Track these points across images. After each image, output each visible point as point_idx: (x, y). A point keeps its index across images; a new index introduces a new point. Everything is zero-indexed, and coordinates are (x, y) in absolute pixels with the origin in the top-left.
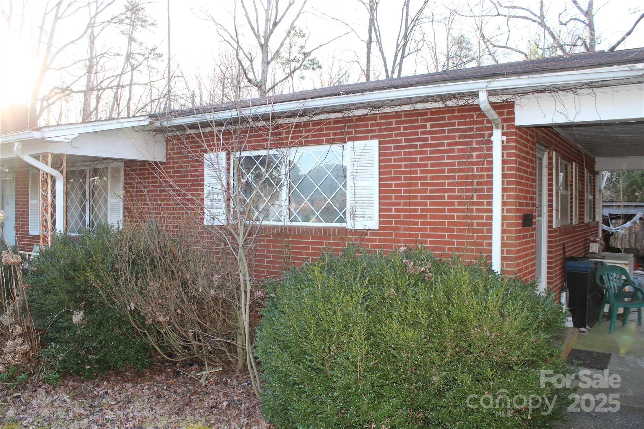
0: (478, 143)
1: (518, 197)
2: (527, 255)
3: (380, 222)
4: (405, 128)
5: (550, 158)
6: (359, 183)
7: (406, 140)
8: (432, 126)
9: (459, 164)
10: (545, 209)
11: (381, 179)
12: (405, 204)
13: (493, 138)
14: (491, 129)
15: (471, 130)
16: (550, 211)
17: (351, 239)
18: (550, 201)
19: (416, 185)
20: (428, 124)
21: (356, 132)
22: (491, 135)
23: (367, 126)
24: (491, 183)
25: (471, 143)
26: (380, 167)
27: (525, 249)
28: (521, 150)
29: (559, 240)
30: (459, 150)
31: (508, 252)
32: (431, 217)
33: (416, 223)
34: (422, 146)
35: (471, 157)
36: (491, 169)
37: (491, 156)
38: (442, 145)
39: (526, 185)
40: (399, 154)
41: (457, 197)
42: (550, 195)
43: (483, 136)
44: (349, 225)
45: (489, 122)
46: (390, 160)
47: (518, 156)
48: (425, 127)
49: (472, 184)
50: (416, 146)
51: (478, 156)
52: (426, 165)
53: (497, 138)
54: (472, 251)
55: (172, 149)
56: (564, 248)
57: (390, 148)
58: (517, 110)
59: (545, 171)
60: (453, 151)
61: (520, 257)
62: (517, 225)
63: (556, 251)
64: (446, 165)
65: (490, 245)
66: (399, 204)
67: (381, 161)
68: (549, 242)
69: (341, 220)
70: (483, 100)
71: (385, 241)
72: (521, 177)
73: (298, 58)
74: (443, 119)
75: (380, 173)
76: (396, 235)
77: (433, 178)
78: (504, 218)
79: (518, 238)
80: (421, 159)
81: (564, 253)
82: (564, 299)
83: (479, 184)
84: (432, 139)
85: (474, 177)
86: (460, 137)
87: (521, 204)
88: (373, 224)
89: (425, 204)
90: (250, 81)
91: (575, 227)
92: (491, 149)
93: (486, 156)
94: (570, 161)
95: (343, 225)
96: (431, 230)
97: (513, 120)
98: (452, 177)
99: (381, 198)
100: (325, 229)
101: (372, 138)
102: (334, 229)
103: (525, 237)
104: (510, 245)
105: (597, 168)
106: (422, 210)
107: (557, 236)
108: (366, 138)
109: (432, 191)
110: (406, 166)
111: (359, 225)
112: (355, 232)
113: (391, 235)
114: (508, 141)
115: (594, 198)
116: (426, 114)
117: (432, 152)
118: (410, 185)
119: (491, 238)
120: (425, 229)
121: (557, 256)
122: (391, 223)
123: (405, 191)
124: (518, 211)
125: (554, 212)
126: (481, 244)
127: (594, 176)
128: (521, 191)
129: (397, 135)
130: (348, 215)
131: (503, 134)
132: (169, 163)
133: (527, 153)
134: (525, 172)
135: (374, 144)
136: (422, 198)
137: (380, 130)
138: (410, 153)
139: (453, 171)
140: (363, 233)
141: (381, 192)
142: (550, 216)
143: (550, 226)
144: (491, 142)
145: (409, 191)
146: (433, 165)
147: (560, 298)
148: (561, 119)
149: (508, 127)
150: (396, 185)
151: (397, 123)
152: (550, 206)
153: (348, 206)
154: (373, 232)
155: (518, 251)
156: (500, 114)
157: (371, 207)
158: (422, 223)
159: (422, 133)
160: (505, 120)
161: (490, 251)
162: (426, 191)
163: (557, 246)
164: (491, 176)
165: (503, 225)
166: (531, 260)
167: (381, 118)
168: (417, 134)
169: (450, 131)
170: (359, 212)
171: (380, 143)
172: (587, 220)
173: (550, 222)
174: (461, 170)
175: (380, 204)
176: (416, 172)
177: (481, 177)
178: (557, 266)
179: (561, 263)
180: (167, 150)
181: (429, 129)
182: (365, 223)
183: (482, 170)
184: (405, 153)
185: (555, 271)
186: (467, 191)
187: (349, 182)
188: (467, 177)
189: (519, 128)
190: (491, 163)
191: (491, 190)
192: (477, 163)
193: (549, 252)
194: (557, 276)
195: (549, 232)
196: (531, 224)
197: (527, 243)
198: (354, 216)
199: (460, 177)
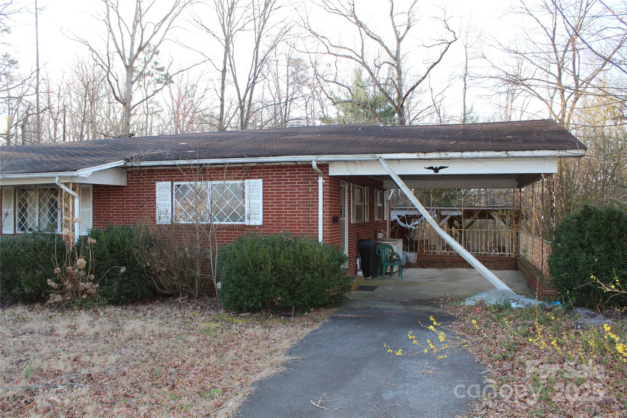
0: (312, 183)
1: (330, 209)
2: (335, 237)
3: (263, 221)
4: (276, 174)
5: (349, 187)
6: (252, 201)
7: (277, 180)
8: (290, 174)
9: (303, 193)
10: (347, 214)
11: (263, 199)
12: (276, 212)
13: (319, 181)
14: (318, 176)
15: (309, 176)
16: (349, 215)
17: (247, 231)
18: (349, 209)
19: (282, 203)
20: (288, 172)
21: (250, 175)
22: (318, 179)
23: (256, 172)
24: (318, 202)
25: (308, 183)
26: (263, 193)
27: (334, 234)
28: (332, 186)
29: (355, 230)
30: (303, 186)
31: (326, 234)
32: (289, 218)
33: (282, 221)
34: (285, 183)
35: (308, 189)
36: (318, 196)
37: (318, 189)
38: (295, 183)
39: (334, 203)
40: (273, 187)
41: (302, 209)
42: (349, 206)
43: (314, 179)
44: (247, 223)
45: (317, 173)
46: (268, 190)
47: (330, 189)
48: (286, 174)
49: (309, 202)
50: (281, 183)
51: (312, 189)
52: (287, 193)
53: (321, 181)
54: (309, 234)
55: (131, 178)
56: (358, 235)
57: (268, 184)
58: (330, 168)
59: (347, 194)
60: (300, 186)
61: (332, 237)
62: (330, 222)
63: (353, 236)
64: (297, 193)
65: (318, 231)
66: (273, 212)
67: (263, 190)
68: (349, 231)
69: (241, 221)
70: (314, 164)
71: (266, 231)
72: (332, 199)
73: (151, 73)
74: (295, 170)
75: (263, 196)
76: (272, 228)
77: (290, 199)
78: (324, 219)
79: (330, 228)
80: (284, 190)
81: (358, 238)
82: (358, 263)
83: (312, 202)
84: (290, 180)
85: (310, 199)
86: (303, 180)
87: (332, 212)
88: (260, 222)
89: (286, 212)
90: (117, 98)
91: (366, 223)
92: (318, 186)
93: (315, 189)
94: (364, 186)
95: (243, 223)
96: (289, 225)
97: (328, 172)
98: (300, 199)
99: (263, 209)
100: (233, 225)
101: (259, 178)
102: (239, 225)
103: (334, 227)
104: (327, 231)
105: (385, 187)
106: (285, 215)
107: (354, 228)
108: (256, 178)
109: (290, 206)
110: (277, 193)
111: (252, 223)
112: (250, 226)
113: (269, 228)
114: (326, 182)
115: (383, 206)
116: (287, 167)
117: (290, 186)
118: (278, 202)
119: (318, 228)
120: (286, 225)
121: (354, 239)
122: (269, 221)
123: (276, 206)
124: (330, 215)
125: (352, 215)
126: (314, 231)
127: (383, 192)
128: (332, 205)
129: (272, 177)
130: (246, 218)
131: (323, 179)
132: (130, 187)
133: (335, 187)
134: (334, 196)
135: (260, 181)
136: (285, 209)
137: (263, 174)
138: (279, 187)
139: (300, 196)
140: (254, 227)
141: (263, 206)
142: (350, 217)
143: (349, 223)
144: (318, 183)
145: (278, 206)
146: (290, 193)
147: (356, 262)
148: (348, 174)
149: (326, 176)
150: (271, 203)
151: (272, 171)
152: (349, 212)
153: (246, 213)
154: (260, 227)
155: (331, 234)
156: (321, 170)
157: (258, 213)
158: (285, 221)
159: (285, 177)
160: (324, 173)
161: (318, 234)
162: (287, 205)
163: (354, 233)
164: (318, 199)
165: (323, 222)
166: (338, 239)
167: (264, 168)
168: (282, 177)
169: (299, 176)
170: (252, 216)
171: (263, 181)
172: (376, 219)
173: (350, 220)
174: (304, 196)
175: (263, 212)
176: (282, 196)
177: (313, 199)
178: (354, 244)
179: (357, 243)
180: (128, 178)
181: (288, 175)
182: (255, 222)
183: (314, 196)
184: (276, 187)
185: (353, 247)
186: (307, 205)
187: (247, 201)
188: (307, 199)
189: (331, 176)
190: (318, 192)
191: (318, 205)
192: (311, 192)
193: (349, 236)
194: (354, 249)
195: (349, 226)
196: (338, 221)
197: (335, 231)
198: (249, 218)
199: (303, 199)
